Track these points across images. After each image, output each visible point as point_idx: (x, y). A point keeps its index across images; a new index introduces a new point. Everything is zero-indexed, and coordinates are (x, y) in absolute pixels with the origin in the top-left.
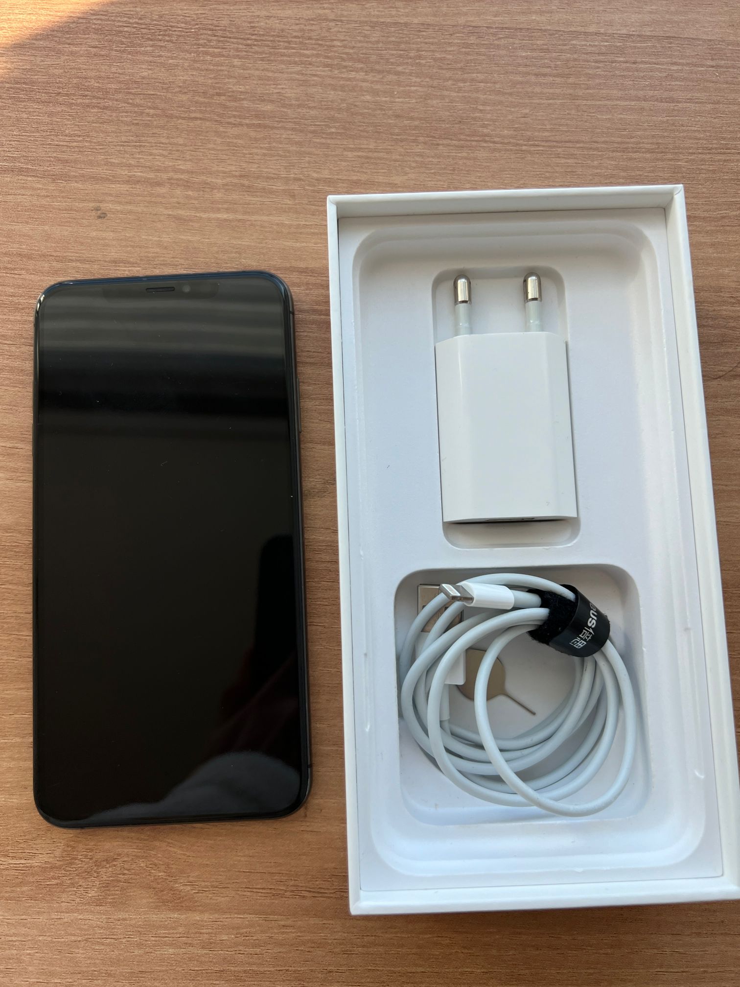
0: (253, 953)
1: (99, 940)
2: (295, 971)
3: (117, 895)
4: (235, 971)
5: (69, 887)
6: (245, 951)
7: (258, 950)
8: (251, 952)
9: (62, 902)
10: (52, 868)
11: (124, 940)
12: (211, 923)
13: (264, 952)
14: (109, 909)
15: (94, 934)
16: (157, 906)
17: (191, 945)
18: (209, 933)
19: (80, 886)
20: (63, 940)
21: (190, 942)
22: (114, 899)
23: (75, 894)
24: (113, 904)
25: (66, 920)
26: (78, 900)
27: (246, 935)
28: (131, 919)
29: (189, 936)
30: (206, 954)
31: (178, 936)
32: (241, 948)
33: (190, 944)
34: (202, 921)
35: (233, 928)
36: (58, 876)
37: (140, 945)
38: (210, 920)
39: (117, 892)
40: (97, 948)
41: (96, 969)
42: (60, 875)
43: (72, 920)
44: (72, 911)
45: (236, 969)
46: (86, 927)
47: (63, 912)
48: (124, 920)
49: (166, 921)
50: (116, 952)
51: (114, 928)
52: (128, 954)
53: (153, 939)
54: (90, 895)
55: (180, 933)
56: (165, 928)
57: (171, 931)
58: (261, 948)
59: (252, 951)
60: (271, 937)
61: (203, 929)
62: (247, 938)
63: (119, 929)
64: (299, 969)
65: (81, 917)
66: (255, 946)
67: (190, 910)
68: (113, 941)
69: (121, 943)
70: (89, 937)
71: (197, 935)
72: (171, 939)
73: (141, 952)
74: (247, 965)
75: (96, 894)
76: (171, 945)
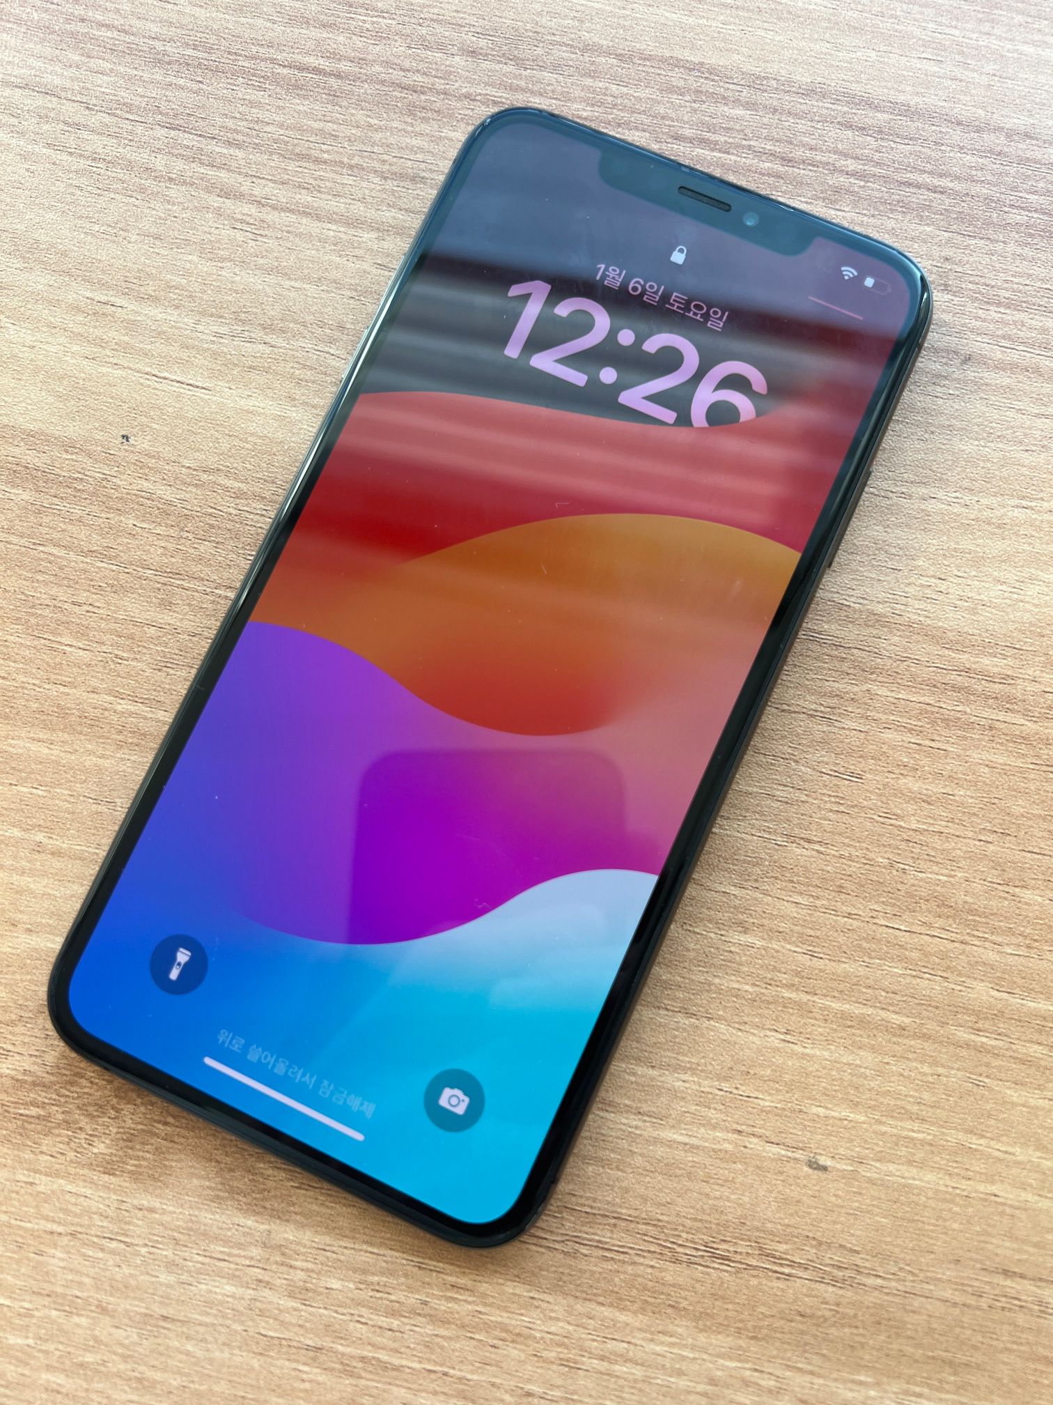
0: (385, 1325)
1: (95, 1240)
2: (460, 1379)
3: (144, 1159)
4: (343, 1354)
5: (59, 1126)
6: (370, 1319)
7: (395, 1323)
8: (380, 1323)
9: (42, 1152)
10: (34, 1084)
11: (143, 1250)
12: (313, 1251)
13: (408, 1327)
14: (127, 1184)
15: (89, 1227)
16: (218, 1197)
17: (268, 1285)
18: (307, 1270)
19: (81, 1129)
20: (29, 1225)
21: (267, 1279)
22: (140, 1166)
23: (68, 1144)
24: (136, 1176)
25: (41, 1188)
26: (71, 1155)
27: (377, 1288)
28: (164, 1212)
29: (268, 1268)
30: (295, 1310)
31: (248, 1262)
32: (364, 1311)
33: (268, 1283)
34: (298, 1244)
35: (355, 1270)
36: (44, 1103)
37: (171, 1266)
38: (314, 1244)
39: (148, 1156)
40: (91, 1253)
41: (79, 1294)
42: (46, 1101)
43: (53, 1192)
44: (57, 1175)
45: (348, 1350)
46: (77, 1210)
47: (41, 1173)
48: (152, 1210)
49: (229, 1229)
50: (126, 1270)
51: (128, 1223)
52: (147, 1278)
53: (200, 1259)
54: (95, 1150)
55: (252, 1258)
56: (226, 1242)
57: (235, 1251)
58: (403, 1319)
59: (384, 1321)
60: (425, 1303)
61: (296, 1260)
62: (378, 1295)
63: (137, 1226)
64: (469, 1376)
65: (69, 1188)
66: (393, 1313)
67: (279, 1218)
68: (122, 1246)
69: (138, 1254)
70: (79, 1229)
71: (285, 1269)
72: (232, 1266)
73: (172, 1279)
74: (370, 1348)
75: (105, 1151)
76: (232, 1277)
